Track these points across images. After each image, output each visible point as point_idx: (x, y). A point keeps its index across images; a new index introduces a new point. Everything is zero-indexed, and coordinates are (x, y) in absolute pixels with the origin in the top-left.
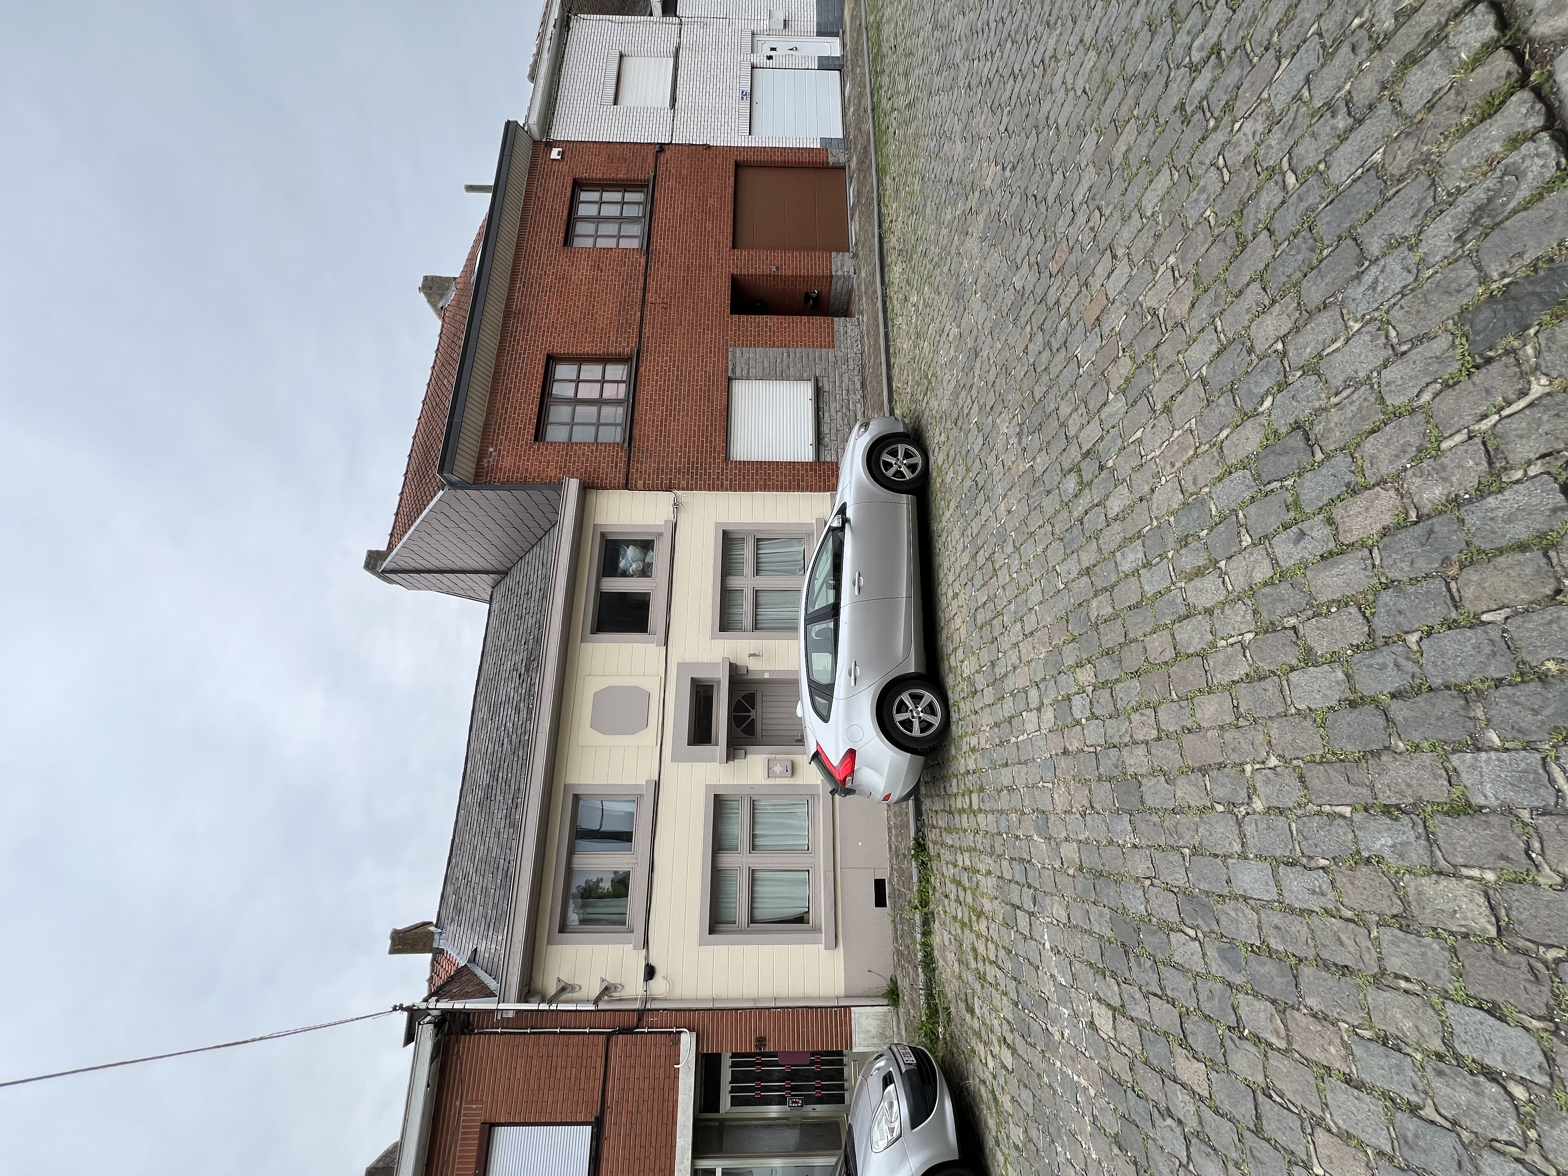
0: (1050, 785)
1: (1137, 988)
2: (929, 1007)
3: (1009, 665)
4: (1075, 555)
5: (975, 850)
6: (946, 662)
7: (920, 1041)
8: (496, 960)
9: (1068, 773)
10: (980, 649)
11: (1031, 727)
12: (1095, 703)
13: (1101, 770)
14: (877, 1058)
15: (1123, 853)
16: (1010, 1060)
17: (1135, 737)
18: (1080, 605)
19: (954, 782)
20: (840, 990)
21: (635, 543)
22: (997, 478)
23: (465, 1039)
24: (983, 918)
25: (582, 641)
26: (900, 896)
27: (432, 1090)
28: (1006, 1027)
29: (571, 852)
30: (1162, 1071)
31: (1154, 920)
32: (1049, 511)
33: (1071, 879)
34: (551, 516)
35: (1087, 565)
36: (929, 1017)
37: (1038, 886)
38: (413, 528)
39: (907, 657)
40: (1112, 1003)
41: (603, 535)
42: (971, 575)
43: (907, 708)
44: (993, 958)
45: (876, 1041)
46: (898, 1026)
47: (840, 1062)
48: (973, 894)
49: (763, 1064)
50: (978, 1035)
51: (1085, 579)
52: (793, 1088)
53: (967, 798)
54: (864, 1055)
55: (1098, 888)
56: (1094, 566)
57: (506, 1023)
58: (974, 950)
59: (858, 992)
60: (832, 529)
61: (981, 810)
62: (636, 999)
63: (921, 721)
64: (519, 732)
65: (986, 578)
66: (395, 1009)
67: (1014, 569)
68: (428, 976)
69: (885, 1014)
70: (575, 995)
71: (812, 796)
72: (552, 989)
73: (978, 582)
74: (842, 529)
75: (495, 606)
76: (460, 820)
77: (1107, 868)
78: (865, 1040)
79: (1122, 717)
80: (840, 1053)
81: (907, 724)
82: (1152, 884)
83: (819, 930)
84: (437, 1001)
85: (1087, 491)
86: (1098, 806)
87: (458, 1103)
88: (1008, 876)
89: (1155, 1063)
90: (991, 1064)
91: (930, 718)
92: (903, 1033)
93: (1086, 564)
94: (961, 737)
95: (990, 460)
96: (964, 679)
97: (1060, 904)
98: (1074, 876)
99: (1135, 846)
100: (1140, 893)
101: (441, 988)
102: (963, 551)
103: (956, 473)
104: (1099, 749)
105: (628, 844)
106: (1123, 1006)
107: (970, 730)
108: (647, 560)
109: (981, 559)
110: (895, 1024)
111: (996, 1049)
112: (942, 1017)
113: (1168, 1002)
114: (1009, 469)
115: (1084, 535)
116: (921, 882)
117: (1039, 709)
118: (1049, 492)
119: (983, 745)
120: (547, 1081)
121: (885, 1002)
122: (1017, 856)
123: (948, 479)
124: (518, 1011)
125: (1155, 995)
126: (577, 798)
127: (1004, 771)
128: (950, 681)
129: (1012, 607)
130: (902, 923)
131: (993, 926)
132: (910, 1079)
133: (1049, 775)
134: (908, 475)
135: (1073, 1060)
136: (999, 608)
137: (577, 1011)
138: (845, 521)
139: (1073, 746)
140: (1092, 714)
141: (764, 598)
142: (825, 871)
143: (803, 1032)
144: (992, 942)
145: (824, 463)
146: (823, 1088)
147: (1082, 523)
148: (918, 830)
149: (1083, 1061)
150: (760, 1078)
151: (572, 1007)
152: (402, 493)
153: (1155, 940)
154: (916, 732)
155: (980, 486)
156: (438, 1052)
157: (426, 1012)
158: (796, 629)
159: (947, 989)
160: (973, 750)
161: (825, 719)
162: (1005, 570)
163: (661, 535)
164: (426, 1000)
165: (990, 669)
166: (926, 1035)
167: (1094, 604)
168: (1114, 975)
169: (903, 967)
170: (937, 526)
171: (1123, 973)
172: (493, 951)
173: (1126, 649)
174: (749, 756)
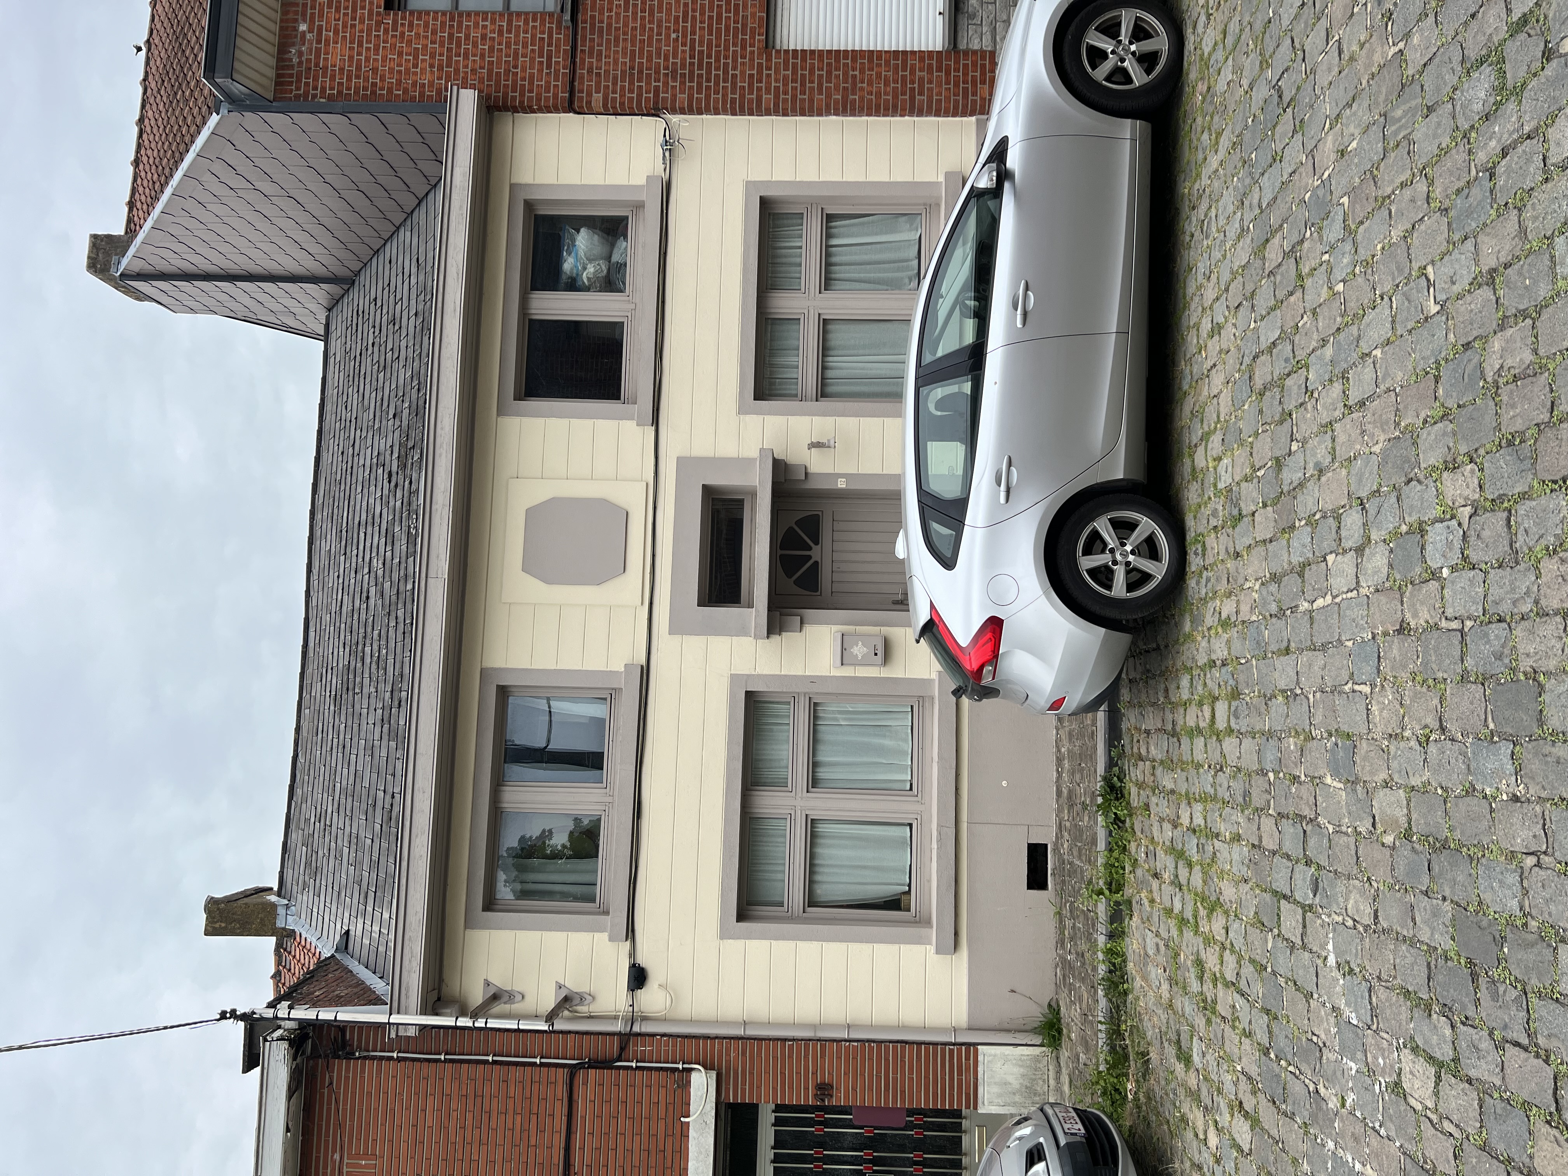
0: (1366, 689)
1: (1485, 1033)
2: (1113, 1050)
3: (1311, 465)
4: (1470, 243)
5: (1214, 799)
6: (1187, 461)
7: (1095, 1104)
8: (382, 949)
9: (1404, 667)
10: (1257, 434)
11: (1340, 583)
12: (1472, 539)
13: (1469, 663)
14: (1018, 1123)
15: (1492, 811)
16: (1247, 1137)
17: (1543, 602)
18: (1467, 346)
19: (1185, 682)
20: (960, 1015)
21: (590, 222)
22: (1323, 79)
23: (340, 1067)
24: (1219, 912)
25: (500, 413)
26: (1072, 873)
27: (293, 1135)
28: (1244, 1085)
29: (498, 782)
30: (1510, 1160)
31: (1533, 924)
32: (1426, 149)
33: (1388, 852)
34: (428, 167)
35: (1493, 263)
36: (1112, 1067)
37: (1324, 862)
38: (168, 191)
39: (1109, 450)
40: (1438, 1055)
41: (529, 205)
42: (1250, 288)
43: (1105, 544)
44: (1230, 976)
45: (1017, 1098)
46: (1058, 1079)
47: (958, 1127)
48: (1205, 873)
49: (827, 1123)
50: (1195, 1096)
51: (1486, 293)
52: (876, 1161)
53: (1207, 710)
54: (996, 1120)
55: (1436, 868)
56: (1507, 266)
57: (403, 1044)
58: (1199, 963)
59: (994, 1022)
60: (976, 194)
61: (1230, 731)
62: (616, 1018)
63: (1130, 570)
64: (395, 576)
65: (1280, 294)
66: (223, 1016)
67: (1338, 274)
68: (272, 971)
69: (1036, 1059)
70: (517, 1007)
71: (921, 699)
72: (477, 996)
73: (1264, 301)
74: (996, 192)
75: (336, 345)
76: (305, 725)
77: (1457, 835)
78: (1000, 1095)
79: (1522, 566)
80: (957, 1114)
81: (1104, 575)
82: (1538, 865)
83: (928, 923)
84: (291, 1007)
85: (1511, 106)
86: (1453, 728)
87: (337, 1157)
88: (1269, 843)
89: (1501, 1147)
90: (1213, 1140)
91: (1146, 565)
92: (1066, 1088)
93: (1489, 262)
94: (1204, 600)
95: (1314, 41)
96: (1218, 493)
97: (1362, 893)
98: (1393, 848)
99: (1515, 799)
100: (1513, 879)
101: (294, 989)
102: (1239, 237)
103: (1238, 70)
104: (1469, 623)
105: (595, 773)
106: (1456, 1060)
107: (1223, 587)
108: (616, 258)
109: (1273, 254)
110: (1052, 1074)
111: (1224, 1119)
112: (1133, 1067)
113: (1537, 1056)
114: (1352, 59)
115: (1494, 200)
116: (1111, 850)
117: (1360, 550)
118: (1430, 109)
119: (1243, 616)
120: (476, 1132)
121: (1038, 1041)
122: (1291, 810)
123: (1221, 86)
124: (423, 1028)
125: (1517, 1044)
126: (503, 692)
127: (1281, 662)
128: (1191, 495)
129: (1329, 351)
130: (1073, 917)
131: (1235, 926)
132: (1072, 1156)
133: (1367, 670)
134: (1139, 77)
135: (1356, 1139)
136: (1301, 354)
137: (518, 1031)
138: (1004, 176)
139: (1419, 618)
140: (1465, 558)
141: (838, 336)
142: (939, 826)
143: (895, 1080)
144: (1232, 951)
145: (966, 53)
146: (925, 1163)
147: (1492, 176)
148: (1111, 763)
149: (1374, 1141)
150: (821, 1143)
151: (512, 1025)
152: (141, 121)
153: (1530, 956)
154: (1119, 589)
155: (1286, 98)
156: (299, 1083)
157: (274, 1023)
158: (898, 396)
159: (1147, 1024)
160: (1226, 624)
161: (948, 563)
162: (1321, 275)
163: (639, 206)
164: (272, 1005)
165: (1271, 474)
166: (1104, 1093)
167: (1496, 344)
168: (1447, 1011)
169: (1071, 987)
170: (1187, 188)
171: (1464, 1007)
172: (375, 935)
173: (1550, 433)
174: (808, 628)
